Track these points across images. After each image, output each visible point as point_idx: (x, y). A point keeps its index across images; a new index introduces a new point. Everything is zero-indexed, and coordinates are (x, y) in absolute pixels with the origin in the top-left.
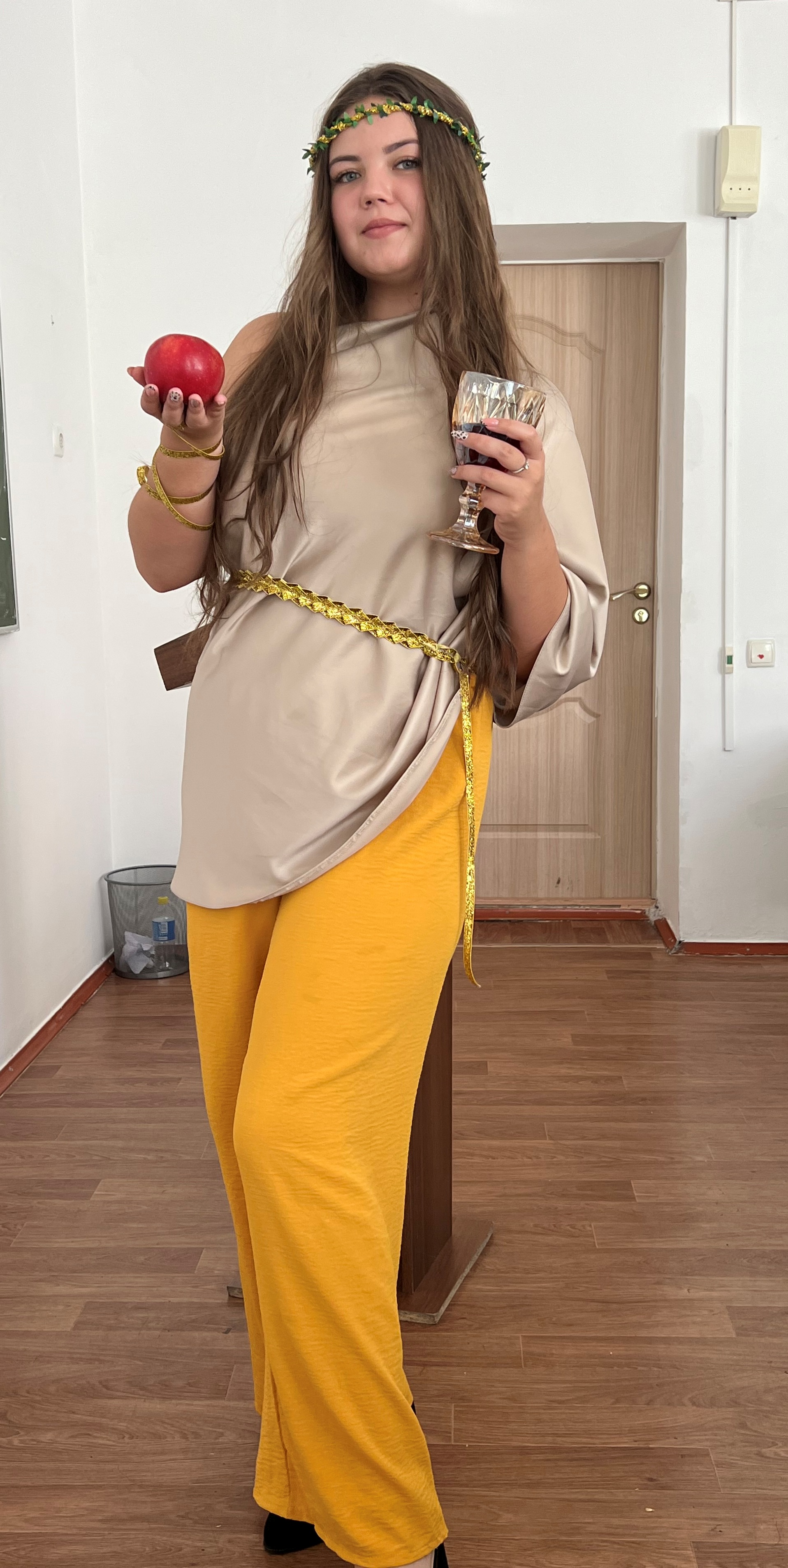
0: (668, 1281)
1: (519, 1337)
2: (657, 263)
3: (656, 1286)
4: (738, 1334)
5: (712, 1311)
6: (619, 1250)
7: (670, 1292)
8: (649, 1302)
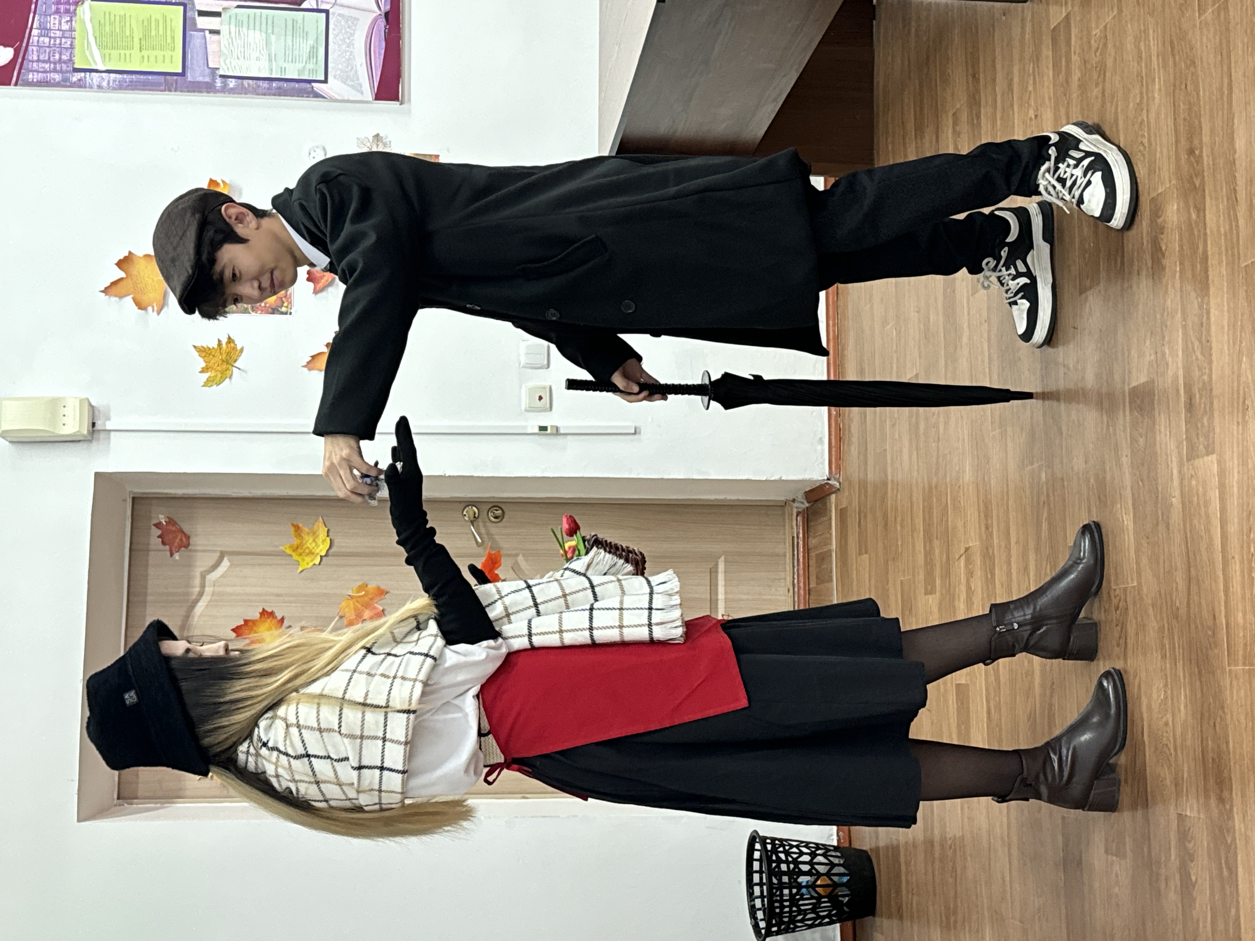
0: (1165, 517)
1: (1230, 670)
2: (134, 498)
3: (1171, 528)
4: (1213, 452)
5: (1192, 476)
6: (1138, 563)
7: (1176, 516)
8: (1186, 537)
